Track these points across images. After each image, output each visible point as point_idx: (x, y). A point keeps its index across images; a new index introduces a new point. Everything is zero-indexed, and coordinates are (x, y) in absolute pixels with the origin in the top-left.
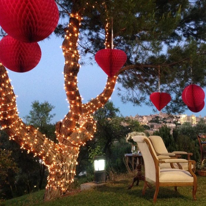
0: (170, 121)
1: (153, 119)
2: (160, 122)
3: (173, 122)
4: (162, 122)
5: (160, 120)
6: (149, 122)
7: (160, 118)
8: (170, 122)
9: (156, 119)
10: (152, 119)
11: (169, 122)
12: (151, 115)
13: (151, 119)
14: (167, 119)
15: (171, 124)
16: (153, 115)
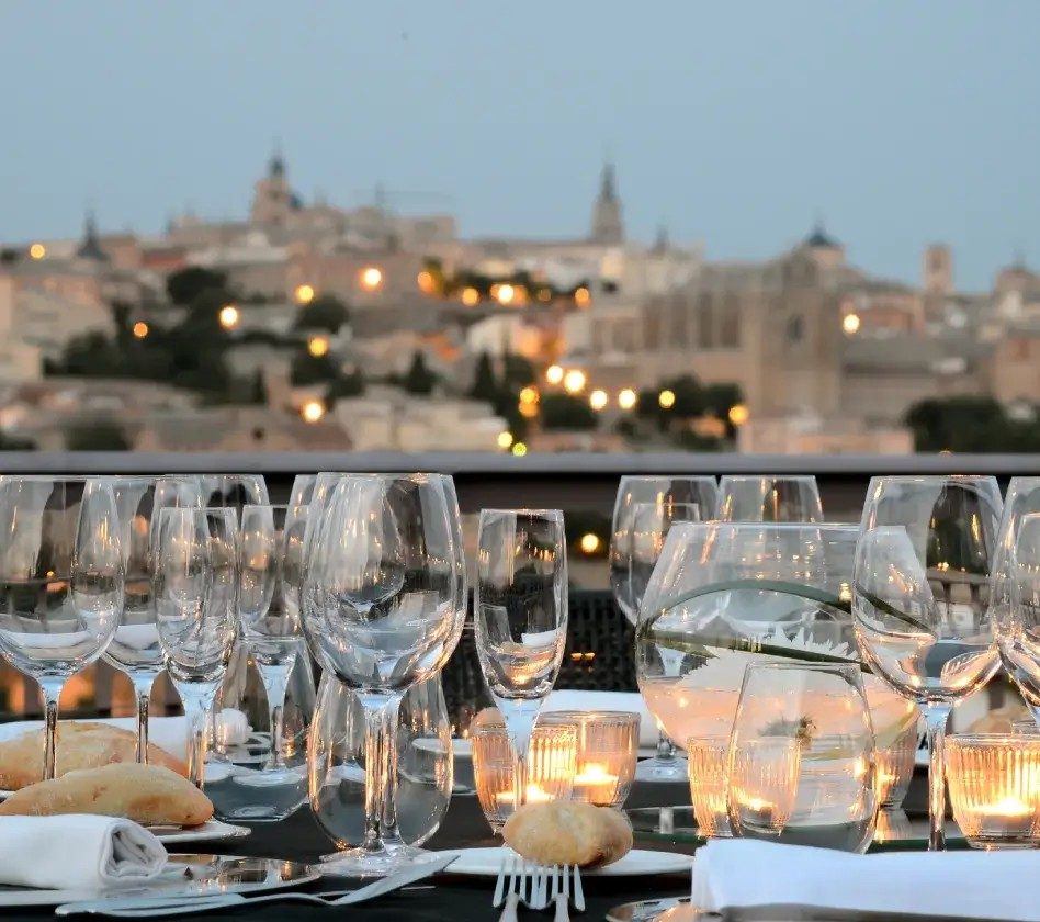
0: (418, 361)
1: (121, 312)
2: (242, 363)
3: (468, 379)
4: (277, 367)
5: (254, 337)
6: (49, 369)
7: (258, 300)
8: (419, 382)
9: (174, 318)
10: (103, 321)
11: (392, 380)
12: (92, 248)
13: (86, 314)
14: (375, 320)
15: (418, 407)
16: (127, 240)
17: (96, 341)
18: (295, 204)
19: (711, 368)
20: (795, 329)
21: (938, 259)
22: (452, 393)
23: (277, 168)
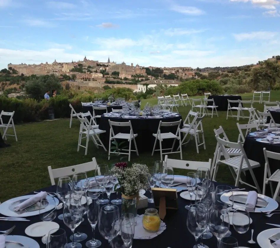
0: (96, 70)
1: (75, 67)
2: (84, 70)
4: (86, 71)
6: (70, 71)
7: (85, 66)
8: (96, 72)
9: (79, 67)
11: (94, 72)
12: (73, 63)
13: (72, 67)
14: (93, 68)
15: (97, 73)
16: (75, 62)
17: (73, 69)
18: (87, 60)
19: (117, 71)
20: (123, 68)
21: (132, 64)
22: (99, 73)
23: (85, 57)
